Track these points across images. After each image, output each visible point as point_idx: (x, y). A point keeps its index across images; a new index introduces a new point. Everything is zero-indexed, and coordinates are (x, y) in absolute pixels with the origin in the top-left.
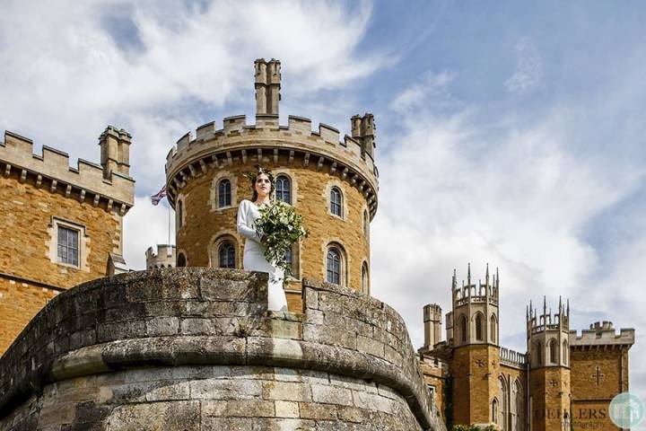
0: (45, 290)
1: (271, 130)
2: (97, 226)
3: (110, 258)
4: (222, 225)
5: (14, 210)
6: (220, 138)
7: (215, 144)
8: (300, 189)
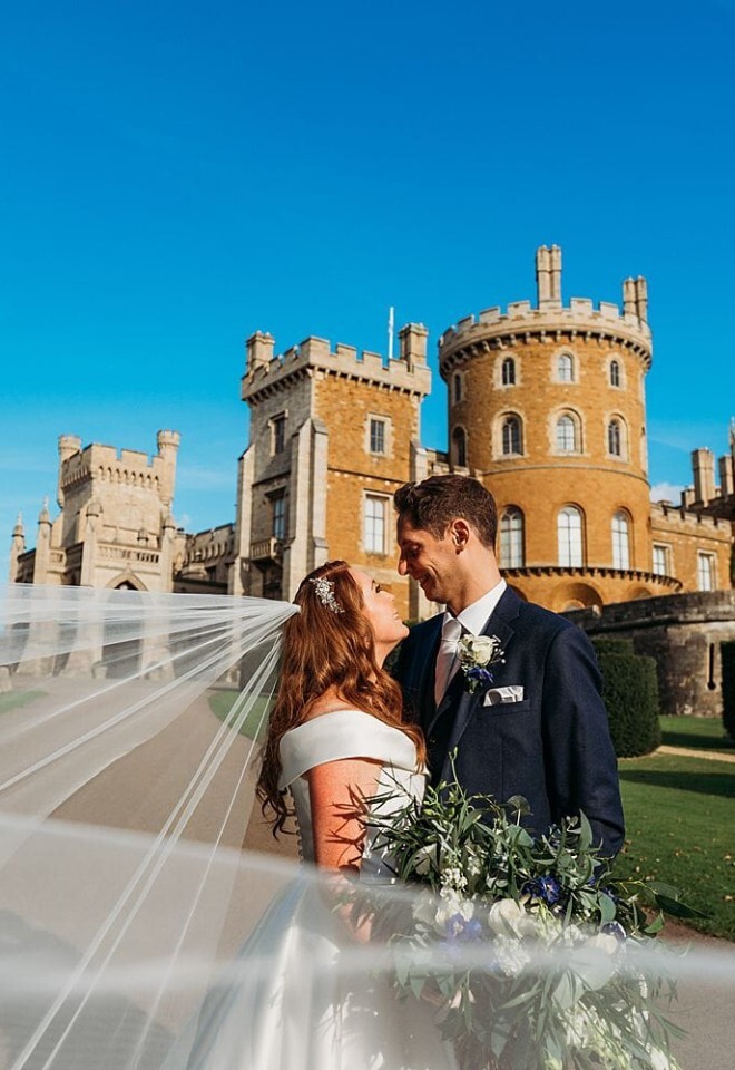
0: (361, 478)
1: (555, 314)
2: (400, 415)
3: (411, 445)
4: (505, 403)
5: (341, 410)
6: (505, 322)
7: (500, 327)
8: (582, 365)
